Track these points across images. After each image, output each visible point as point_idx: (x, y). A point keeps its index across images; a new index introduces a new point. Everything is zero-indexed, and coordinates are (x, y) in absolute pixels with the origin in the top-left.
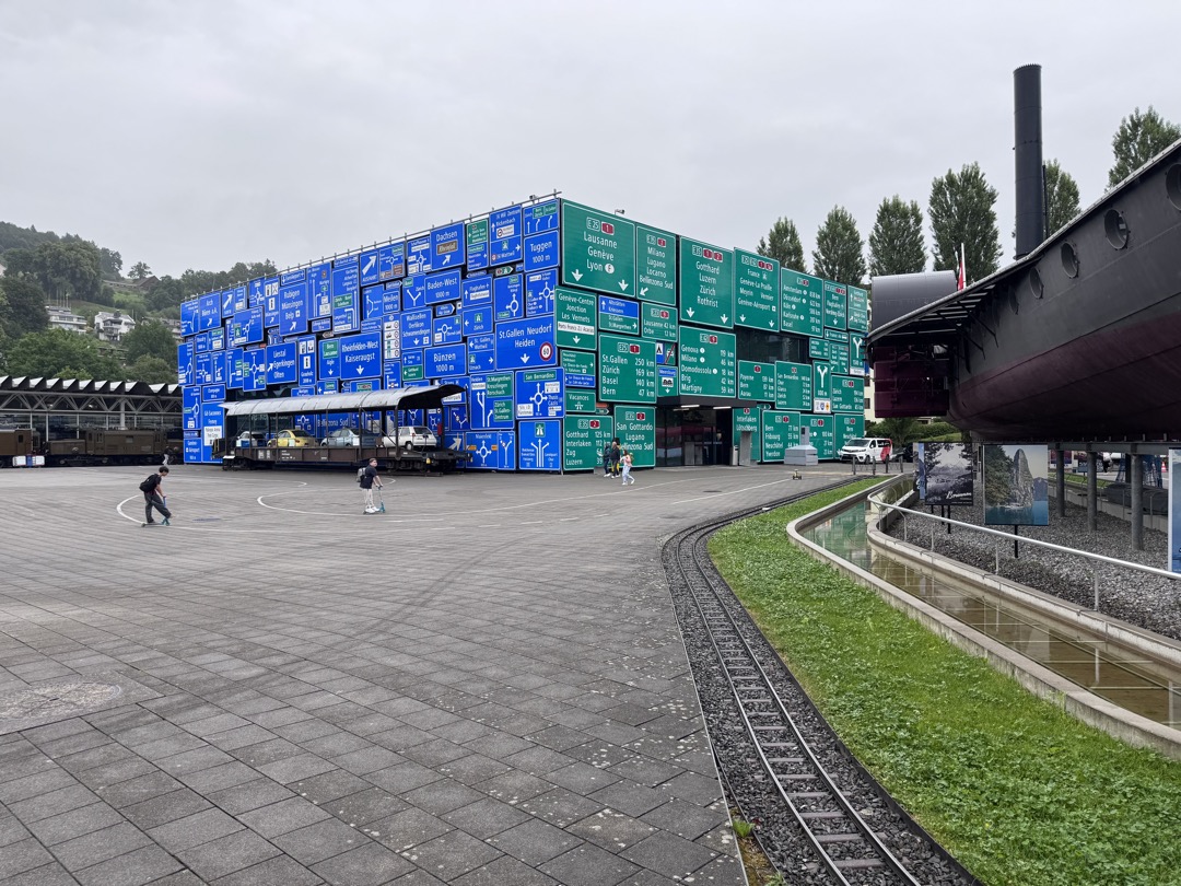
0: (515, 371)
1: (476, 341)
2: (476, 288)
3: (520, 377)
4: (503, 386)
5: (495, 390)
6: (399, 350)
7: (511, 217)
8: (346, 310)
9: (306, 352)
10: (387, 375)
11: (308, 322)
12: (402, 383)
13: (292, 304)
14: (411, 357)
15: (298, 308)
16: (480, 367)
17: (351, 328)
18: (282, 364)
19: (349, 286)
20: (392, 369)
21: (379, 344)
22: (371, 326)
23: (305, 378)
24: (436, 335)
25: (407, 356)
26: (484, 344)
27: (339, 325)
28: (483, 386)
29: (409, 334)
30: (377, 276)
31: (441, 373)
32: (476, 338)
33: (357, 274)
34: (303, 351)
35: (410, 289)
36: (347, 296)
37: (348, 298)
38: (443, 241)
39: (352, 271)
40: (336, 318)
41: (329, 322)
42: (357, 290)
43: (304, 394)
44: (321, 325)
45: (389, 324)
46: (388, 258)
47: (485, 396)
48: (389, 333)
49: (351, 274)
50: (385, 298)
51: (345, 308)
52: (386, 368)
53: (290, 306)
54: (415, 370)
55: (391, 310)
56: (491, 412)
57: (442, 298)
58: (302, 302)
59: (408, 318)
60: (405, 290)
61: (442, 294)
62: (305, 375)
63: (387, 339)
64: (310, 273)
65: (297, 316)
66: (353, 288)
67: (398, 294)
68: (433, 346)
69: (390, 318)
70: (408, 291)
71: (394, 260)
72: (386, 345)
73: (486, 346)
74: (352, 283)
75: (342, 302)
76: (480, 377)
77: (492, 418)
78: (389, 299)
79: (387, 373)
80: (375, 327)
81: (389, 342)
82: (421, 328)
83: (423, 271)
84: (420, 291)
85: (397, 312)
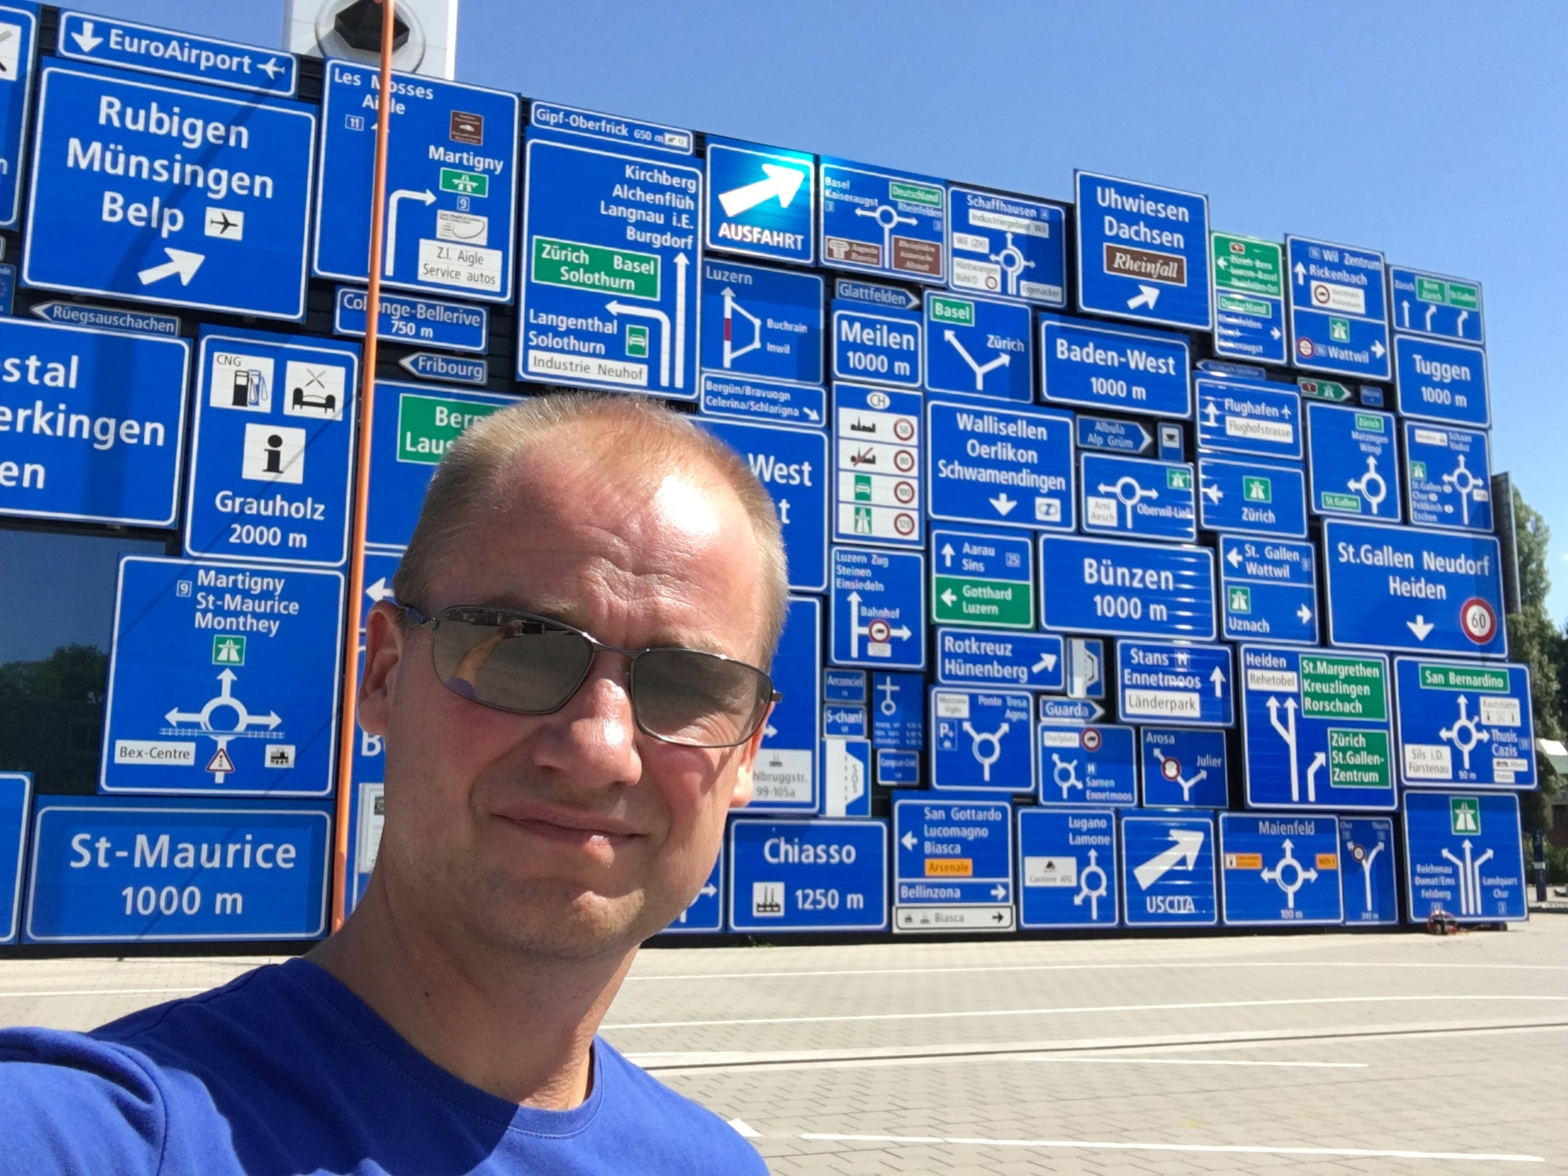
0: (1392, 655)
1: (1251, 552)
2: (1247, 407)
3: (1409, 672)
4: (1354, 690)
5: (1330, 697)
6: (915, 515)
7: (1354, 270)
8: (614, 308)
9: (265, 406)
10: (848, 592)
11: (315, 283)
12: (932, 629)
13: (170, 169)
14: (976, 550)
15: (231, 201)
16: (1265, 626)
17: (643, 381)
18: (29, 421)
19: (641, 226)
20: (878, 573)
21: (816, 476)
22: (758, 400)
23: (242, 518)
24: (1092, 501)
25: (957, 543)
26: (1278, 563)
27: (562, 351)
28: (1287, 681)
29: (970, 474)
30: (806, 242)
31: (1116, 622)
32: (1252, 543)
33: (694, 197)
34: (240, 394)
35: (962, 334)
36: (625, 257)
37: (629, 267)
38: (1130, 242)
39: (664, 179)
40: (544, 319)
41: (480, 320)
42: (691, 254)
43: (246, 594)
44: (412, 318)
45: (867, 418)
46: (868, 202)
47: (1298, 712)
48: (863, 448)
49: (661, 189)
50: (845, 324)
51: (610, 299)
52: (847, 565)
53: (153, 171)
54: (999, 595)
55: (876, 374)
56: (1320, 759)
57: (1116, 400)
58: (264, 185)
59: (964, 422)
60: (937, 330)
61: (1118, 388)
62: (254, 507)
63: (849, 465)
64: (351, 87)
65: (212, 230)
66: (668, 240)
67: (912, 331)
68: (1079, 532)
69: (873, 399)
70: (949, 335)
71: (897, 219)
72: (847, 487)
73: (1286, 572)
74: (660, 220)
75: (589, 269)
76: (1276, 654)
77: (1322, 775)
78: (867, 336)
79: (847, 584)
80: (786, 411)
81: (863, 479)
82: (1027, 465)
83: (1018, 295)
84: (1005, 351)
85: (909, 389)
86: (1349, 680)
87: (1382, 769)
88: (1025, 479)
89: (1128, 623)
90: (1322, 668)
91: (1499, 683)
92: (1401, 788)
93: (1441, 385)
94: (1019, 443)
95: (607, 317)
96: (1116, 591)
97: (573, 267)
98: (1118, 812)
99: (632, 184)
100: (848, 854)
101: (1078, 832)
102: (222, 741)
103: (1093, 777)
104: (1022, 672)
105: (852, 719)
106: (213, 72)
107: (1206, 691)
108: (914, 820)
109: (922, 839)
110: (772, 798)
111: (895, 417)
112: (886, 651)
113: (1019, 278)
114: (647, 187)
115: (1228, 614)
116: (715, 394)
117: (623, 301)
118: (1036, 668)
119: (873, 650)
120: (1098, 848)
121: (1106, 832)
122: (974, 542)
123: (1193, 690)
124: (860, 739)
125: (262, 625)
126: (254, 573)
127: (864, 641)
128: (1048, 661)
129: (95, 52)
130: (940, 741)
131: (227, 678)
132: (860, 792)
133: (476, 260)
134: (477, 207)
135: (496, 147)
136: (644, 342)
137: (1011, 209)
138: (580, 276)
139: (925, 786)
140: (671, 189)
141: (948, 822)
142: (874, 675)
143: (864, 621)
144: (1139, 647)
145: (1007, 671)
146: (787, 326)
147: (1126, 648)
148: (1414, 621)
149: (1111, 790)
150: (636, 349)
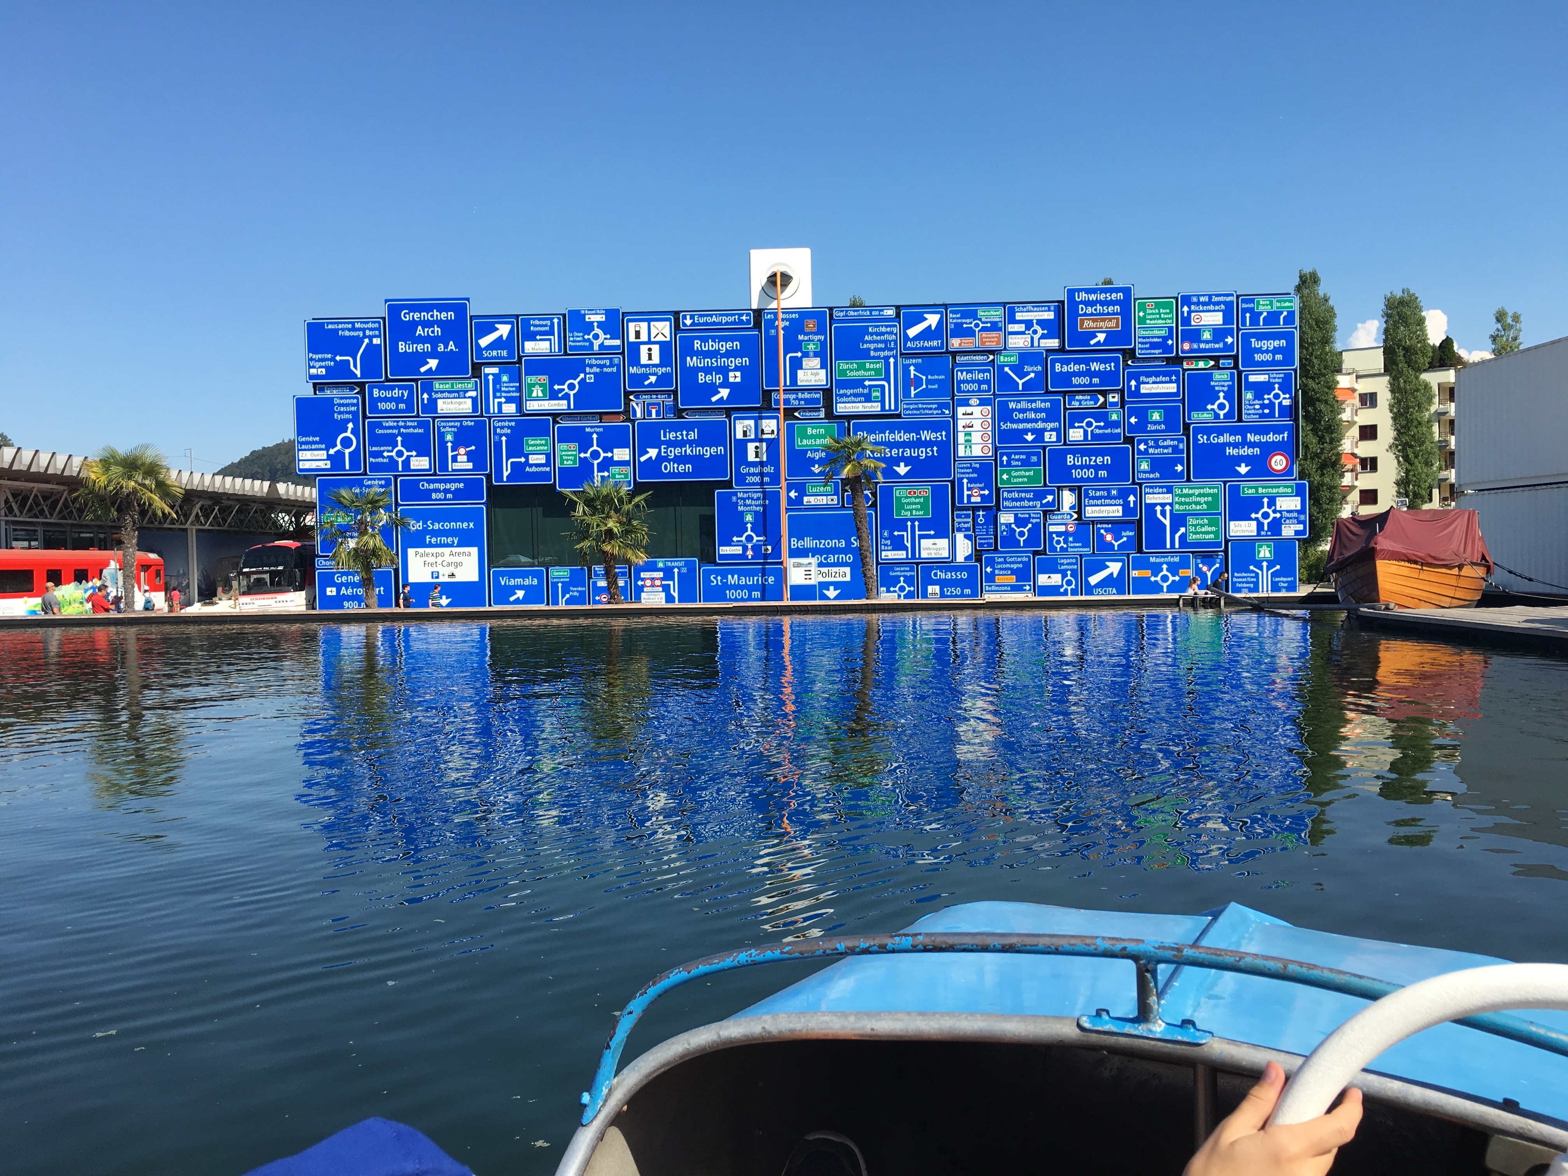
0: (1226, 482)
1: (1151, 443)
2: (1151, 380)
3: (1235, 490)
4: (1202, 500)
5: (1189, 504)
6: (990, 446)
7: (1218, 303)
8: (867, 383)
9: (753, 437)
10: (963, 478)
11: (764, 391)
12: (998, 490)
13: (717, 361)
14: (1017, 457)
15: (736, 369)
16: (1158, 475)
17: (879, 409)
18: (685, 451)
19: (876, 350)
20: (975, 470)
21: (948, 436)
22: (924, 409)
23: (749, 474)
24: (1071, 431)
25: (1009, 455)
26: (1166, 447)
27: (849, 402)
28: (1167, 498)
29: (1015, 426)
30: (942, 343)
31: (1082, 480)
32: (1152, 440)
33: (896, 334)
34: (745, 433)
35: (1012, 368)
36: (870, 363)
37: (872, 366)
38: (1092, 314)
39: (883, 329)
40: (842, 392)
41: (819, 395)
42: (895, 357)
43: (752, 499)
44: (797, 399)
45: (969, 410)
46: (968, 321)
47: (1171, 511)
48: (968, 422)
49: (882, 334)
50: (959, 373)
51: (866, 380)
52: (962, 468)
53: (712, 363)
54: (1027, 474)
55: (973, 391)
56: (1183, 530)
57: (1085, 385)
58: (746, 361)
59: (1012, 405)
60: (1001, 367)
61: (1085, 380)
62: (752, 470)
63: (962, 429)
64: (771, 319)
65: (731, 380)
66: (886, 353)
67: (989, 371)
68: (1065, 444)
69: (972, 402)
70: (1007, 369)
71: (981, 325)
72: (961, 438)
73: (1170, 450)
74: (883, 346)
75: (857, 370)
76: (1160, 487)
77: (1183, 537)
78: (969, 376)
79: (962, 476)
80: (935, 412)
81: (968, 434)
82: (1040, 419)
83: (1039, 346)
84: (1033, 372)
85: (988, 396)
86: (1200, 495)
87: (1216, 533)
88: (1040, 425)
89: (1088, 480)
90: (1185, 491)
91: (1289, 490)
92: (1227, 541)
93: (1267, 351)
94: (1036, 411)
95: (864, 387)
96: (1082, 467)
97: (851, 370)
98: (1081, 555)
99: (872, 334)
100: (964, 575)
101: (1063, 564)
102: (750, 546)
103: (1071, 542)
104: (1038, 504)
105: (966, 525)
106: (727, 323)
107: (1126, 505)
108: (991, 562)
109: (994, 569)
110: (933, 556)
111: (981, 408)
112: (979, 499)
113: (1039, 339)
114: (877, 334)
115: (1138, 472)
116: (907, 409)
117: (870, 380)
118: (1044, 502)
119: (973, 500)
120: (1071, 570)
121: (1076, 564)
122: (1015, 454)
123: (1119, 505)
124: (970, 533)
125: (758, 509)
126: (754, 492)
127: (969, 496)
128: (1050, 498)
129: (691, 325)
130: (1002, 532)
131: (749, 526)
132: (970, 552)
133: (817, 374)
134: (816, 355)
135: (821, 331)
136: (878, 394)
137: (1035, 309)
138: (854, 373)
139: (996, 549)
140: (887, 333)
141: (1005, 562)
142: (975, 509)
143: (969, 489)
144: (1093, 489)
145: (1031, 503)
146: (936, 377)
147: (1086, 491)
148: (1240, 466)
149: (1079, 547)
150: (876, 397)
